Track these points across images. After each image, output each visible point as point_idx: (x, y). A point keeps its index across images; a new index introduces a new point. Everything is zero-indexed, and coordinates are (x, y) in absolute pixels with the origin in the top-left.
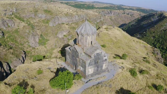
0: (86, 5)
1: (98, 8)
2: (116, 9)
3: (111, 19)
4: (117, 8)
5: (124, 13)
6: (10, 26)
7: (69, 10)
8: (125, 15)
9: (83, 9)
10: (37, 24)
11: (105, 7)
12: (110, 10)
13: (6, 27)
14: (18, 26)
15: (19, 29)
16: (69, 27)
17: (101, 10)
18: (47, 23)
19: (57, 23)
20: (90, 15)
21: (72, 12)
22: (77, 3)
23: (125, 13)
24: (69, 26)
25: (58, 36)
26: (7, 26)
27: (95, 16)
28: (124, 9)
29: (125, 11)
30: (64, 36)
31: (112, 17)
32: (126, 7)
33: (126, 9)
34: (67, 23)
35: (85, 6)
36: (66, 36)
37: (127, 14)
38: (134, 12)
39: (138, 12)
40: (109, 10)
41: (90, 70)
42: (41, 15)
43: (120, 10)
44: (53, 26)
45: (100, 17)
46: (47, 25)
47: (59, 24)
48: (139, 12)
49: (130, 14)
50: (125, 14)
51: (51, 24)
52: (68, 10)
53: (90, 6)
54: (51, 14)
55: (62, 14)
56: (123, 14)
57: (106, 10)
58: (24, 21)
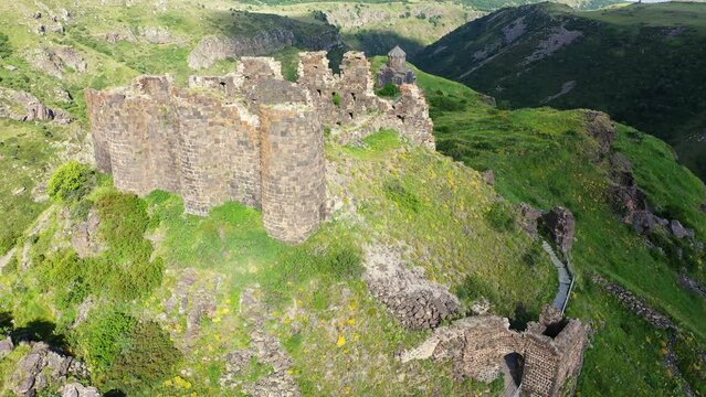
3: (361, 38)
5: (408, 15)
6: (74, 67)
8: (411, 22)
9: (257, 4)
12: (354, 4)
13: (63, 73)
14: (100, 70)
15: (104, 77)
17: (323, 7)
18: (183, 58)
19: (212, 58)
20: (299, 27)
23: (411, 12)
26: (64, 70)
27: (317, 31)
29: (411, 6)
31: (364, 31)
37: (418, 17)
38: (443, 5)
39: (458, 7)
40: (351, 6)
42: (155, 32)
43: (393, 4)
44: (203, 68)
45: (331, 35)
46: (182, 63)
47: (221, 62)
48: (461, 7)
49: (428, 17)
50: (412, 18)
51: (193, 63)
54: (187, 30)
55: (221, 30)
56: (403, 17)
58: (108, 53)
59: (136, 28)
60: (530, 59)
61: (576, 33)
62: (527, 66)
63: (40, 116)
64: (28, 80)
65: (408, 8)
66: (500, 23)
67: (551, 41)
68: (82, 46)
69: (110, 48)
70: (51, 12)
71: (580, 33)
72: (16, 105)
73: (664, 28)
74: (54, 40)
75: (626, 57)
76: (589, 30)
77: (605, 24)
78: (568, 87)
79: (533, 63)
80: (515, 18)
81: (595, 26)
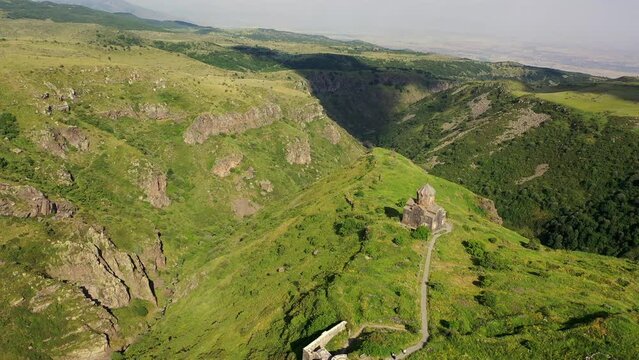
5: (377, 82)
6: (77, 146)
7: (229, 92)
9: (242, 71)
10: (149, 139)
12: (329, 72)
13: (66, 153)
14: (101, 148)
15: (105, 155)
18: (179, 134)
19: (207, 133)
20: (284, 100)
21: (240, 98)
22: (215, 48)
23: (380, 79)
25: (215, 172)
26: (68, 150)
27: (301, 103)
29: (379, 74)
30: (232, 170)
31: (337, 96)
34: (233, 132)
35: (246, 56)
36: (238, 173)
37: (386, 84)
40: (326, 73)
42: (154, 109)
43: (364, 71)
44: (197, 143)
45: (313, 107)
46: (178, 138)
47: (215, 138)
49: (395, 83)
50: (380, 85)
51: (189, 138)
54: (184, 107)
55: (216, 106)
56: (371, 83)
57: (317, 72)
58: (110, 131)
59: (137, 105)
60: (502, 138)
61: (544, 117)
62: (499, 145)
63: (43, 211)
64: (32, 163)
65: (377, 76)
66: (464, 98)
67: (521, 121)
68: (86, 125)
69: (111, 124)
70: (58, 92)
71: (548, 117)
72: (20, 202)
73: (630, 118)
74: (60, 120)
75: (597, 144)
76: (556, 114)
77: (572, 110)
78: (541, 170)
79: (504, 142)
80: (479, 94)
81: (563, 111)
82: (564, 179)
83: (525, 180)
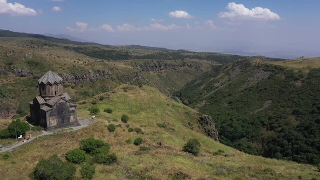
0: (114, 51)
1: (136, 57)
2: (170, 59)
3: (160, 76)
4: (171, 57)
5: (184, 66)
7: (76, 62)
8: (185, 69)
9: (108, 60)
10: (11, 88)
11: (149, 55)
12: (157, 60)
16: (76, 93)
17: (141, 62)
20: (118, 69)
21: (83, 66)
22: (97, 49)
23: (186, 64)
24: (76, 91)
27: (128, 71)
28: (182, 58)
29: (185, 61)
31: (162, 73)
32: (188, 54)
33: (187, 57)
34: (73, 85)
35: (113, 54)
37: (189, 67)
38: (201, 61)
39: (208, 62)
40: (155, 61)
41: (53, 122)
42: (20, 70)
43: (177, 60)
45: (135, 73)
48: (210, 62)
49: (194, 66)
50: (186, 67)
52: (74, 62)
53: (121, 55)
54: (41, 69)
55: (63, 69)
56: (181, 66)
57: (150, 60)
59: (9, 67)
60: (244, 86)
61: (270, 73)
62: (242, 91)
66: (227, 69)
67: (255, 76)
75: (302, 86)
76: (277, 71)
77: (287, 68)
78: (267, 104)
79: (246, 90)
80: (235, 66)
81: (281, 69)
82: (282, 109)
83: (256, 111)
